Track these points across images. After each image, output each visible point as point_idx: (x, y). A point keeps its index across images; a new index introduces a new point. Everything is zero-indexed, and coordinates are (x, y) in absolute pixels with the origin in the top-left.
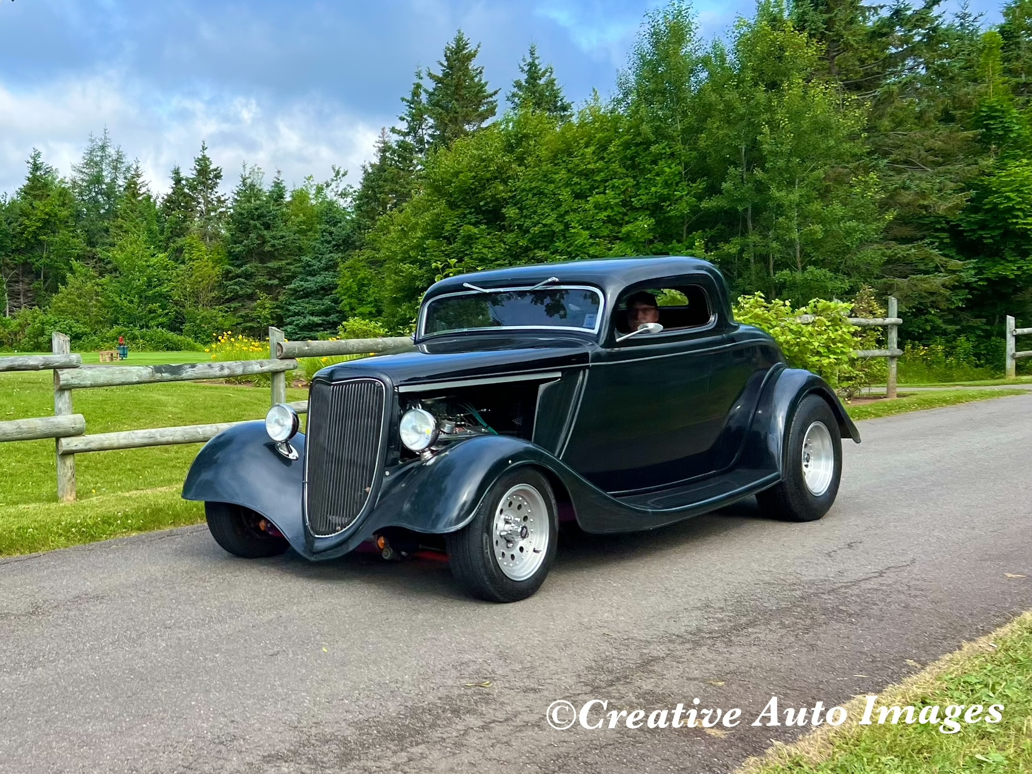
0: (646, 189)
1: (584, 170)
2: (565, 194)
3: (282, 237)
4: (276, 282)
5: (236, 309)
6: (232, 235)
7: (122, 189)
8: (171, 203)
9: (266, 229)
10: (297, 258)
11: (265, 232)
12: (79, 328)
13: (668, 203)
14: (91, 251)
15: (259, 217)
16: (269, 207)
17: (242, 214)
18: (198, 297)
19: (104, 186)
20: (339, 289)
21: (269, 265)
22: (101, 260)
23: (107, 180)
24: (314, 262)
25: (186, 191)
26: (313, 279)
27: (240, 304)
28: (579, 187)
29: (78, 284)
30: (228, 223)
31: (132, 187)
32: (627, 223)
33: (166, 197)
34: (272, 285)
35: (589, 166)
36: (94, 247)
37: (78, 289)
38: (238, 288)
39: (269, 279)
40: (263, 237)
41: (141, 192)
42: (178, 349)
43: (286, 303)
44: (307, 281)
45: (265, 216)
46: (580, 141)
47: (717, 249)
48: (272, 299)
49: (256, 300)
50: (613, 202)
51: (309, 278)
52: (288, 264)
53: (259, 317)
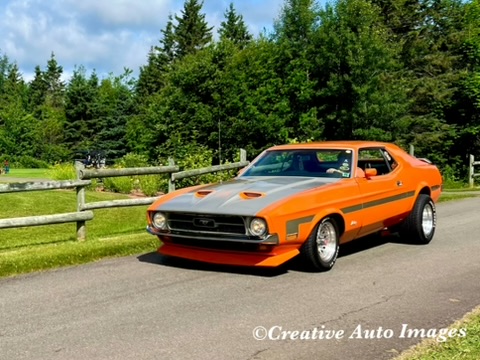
0: (287, 84)
1: (255, 73)
3: (96, 106)
4: (92, 131)
6: (68, 104)
7: (7, 77)
8: (34, 85)
9: (87, 101)
10: (104, 117)
16: (89, 89)
17: (73, 93)
18: (49, 139)
20: (126, 135)
21: (89, 121)
24: (113, 120)
25: (43, 79)
26: (112, 129)
27: (73, 143)
30: (66, 98)
31: (13, 76)
32: (278, 102)
33: (32, 82)
34: (90, 132)
35: (257, 71)
38: (71, 134)
39: (89, 129)
40: (85, 105)
41: (18, 79)
42: (38, 167)
43: (97, 143)
44: (109, 130)
45: (86, 94)
46: (253, 58)
48: (89, 140)
49: (81, 141)
50: (270, 91)
52: (99, 121)
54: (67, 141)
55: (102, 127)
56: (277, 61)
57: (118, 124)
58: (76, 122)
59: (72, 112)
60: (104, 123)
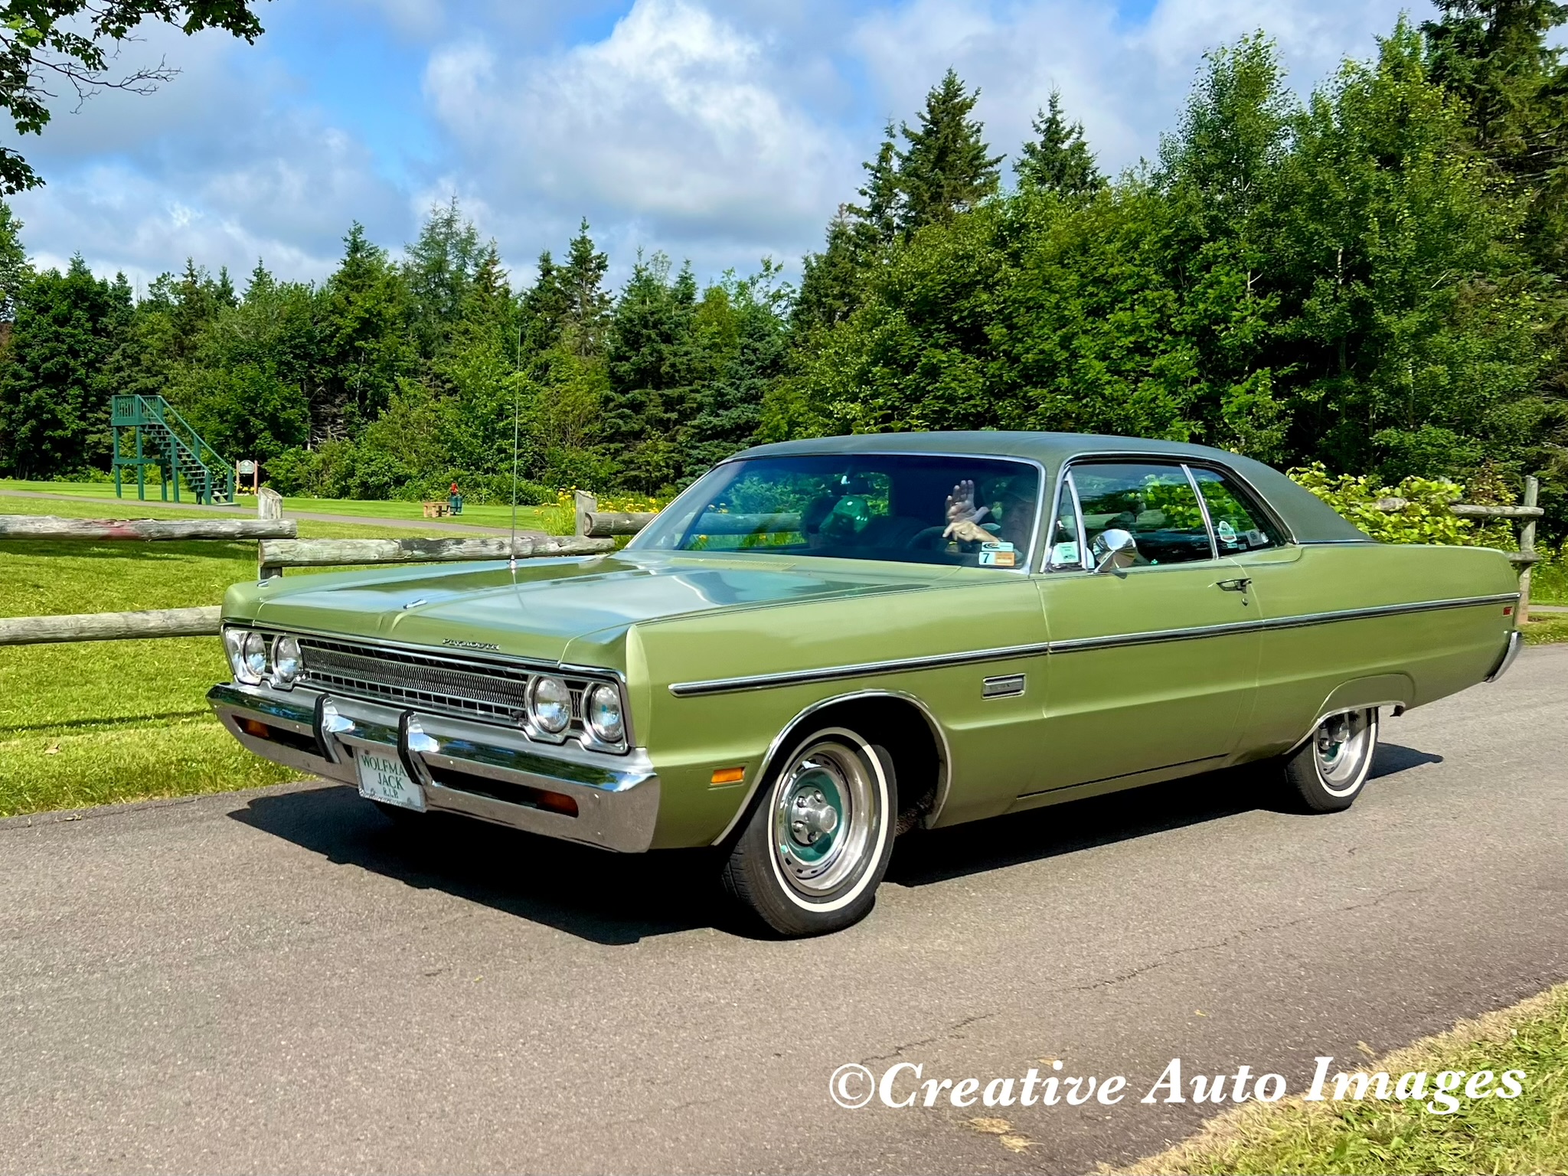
0: (1192, 304)
1: (1103, 275)
2: (1074, 308)
3: (687, 354)
4: (674, 416)
5: (617, 452)
6: (617, 348)
7: (471, 280)
8: (534, 301)
9: (664, 342)
10: (706, 383)
11: (663, 346)
12: (401, 468)
13: (1223, 326)
14: (424, 364)
15: (655, 326)
16: (670, 311)
17: (630, 320)
18: (565, 433)
19: (447, 276)
20: (761, 429)
21: (667, 392)
22: (437, 376)
23: (453, 267)
24: (729, 389)
25: (558, 285)
26: (726, 413)
27: (623, 445)
28: (1095, 299)
29: (403, 409)
30: (613, 332)
31: (485, 278)
32: (1164, 352)
33: (529, 293)
34: (669, 419)
35: (1111, 270)
36: (430, 358)
37: (403, 416)
38: (621, 422)
39: (666, 412)
40: (659, 352)
41: (497, 285)
42: (534, 503)
43: (686, 446)
44: (718, 415)
45: (663, 324)
46: (1101, 235)
47: (1290, 394)
48: (665, 440)
49: (645, 440)
50: (1143, 323)
51: (720, 412)
52: (692, 391)
53: (649, 463)
54: (611, 439)
55: (700, 408)
56: (1166, 243)
57: (743, 400)
58: (636, 394)
59: (624, 367)
60: (705, 396)
